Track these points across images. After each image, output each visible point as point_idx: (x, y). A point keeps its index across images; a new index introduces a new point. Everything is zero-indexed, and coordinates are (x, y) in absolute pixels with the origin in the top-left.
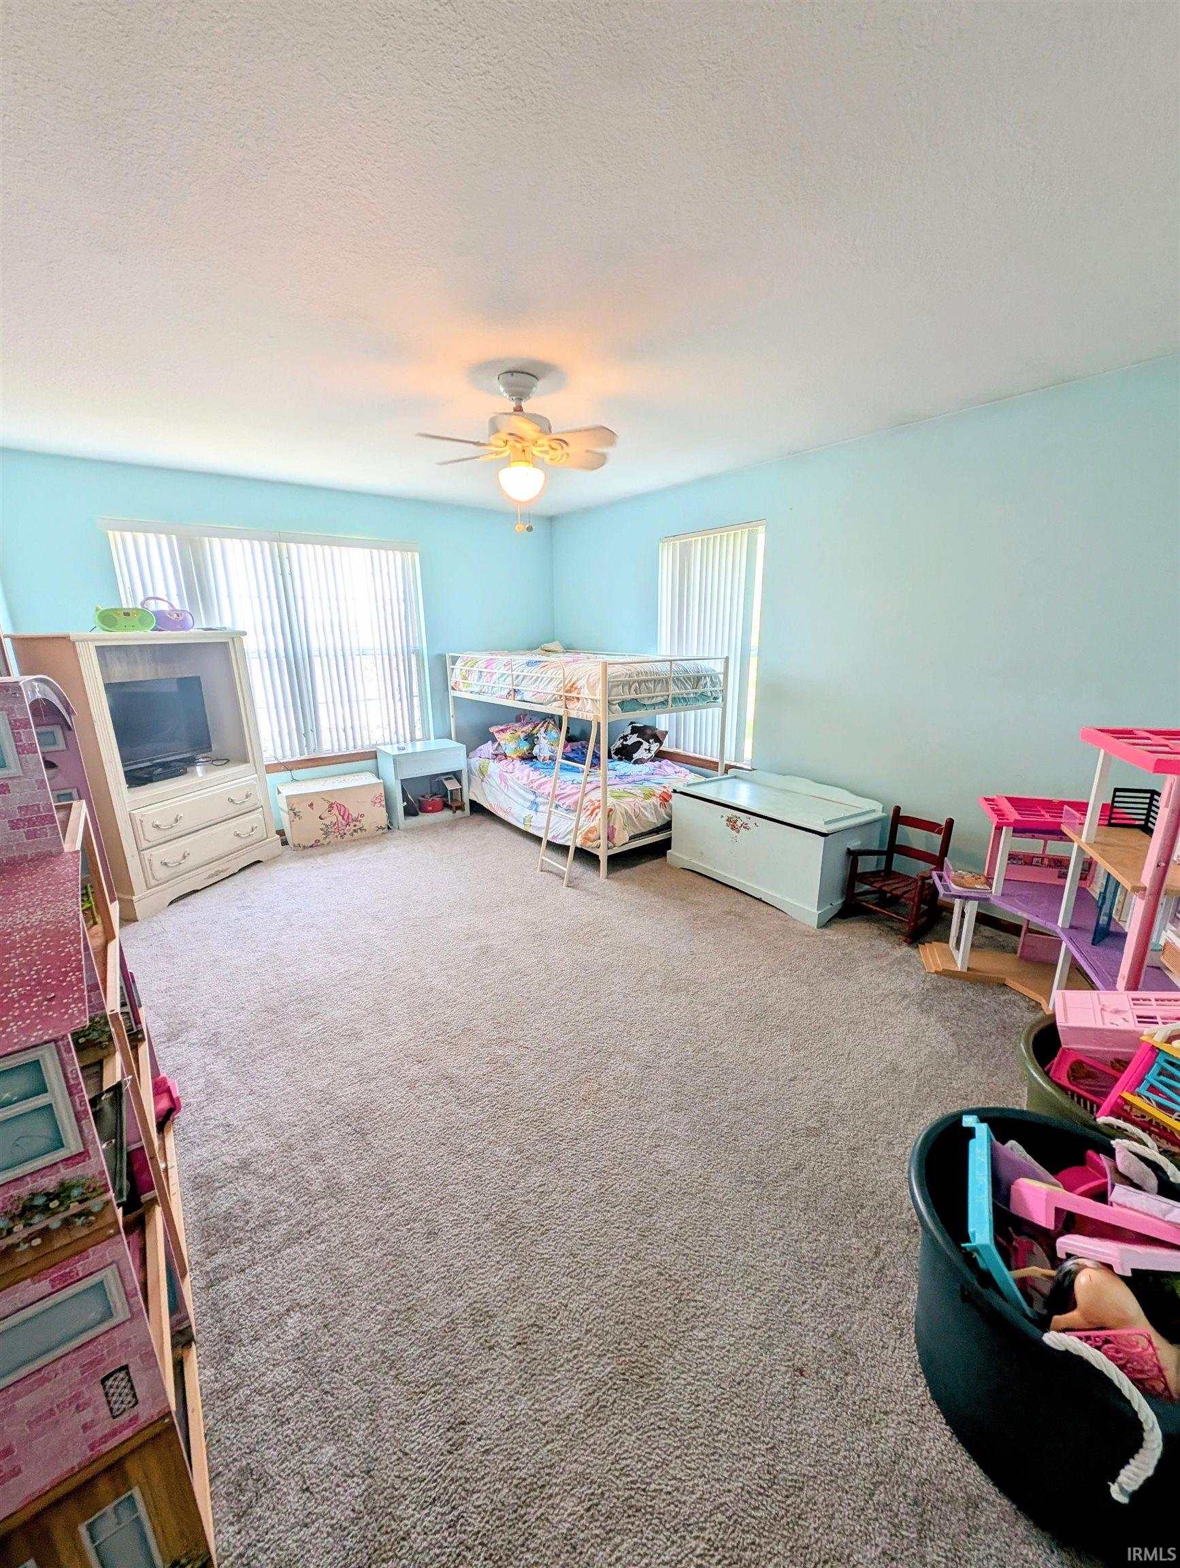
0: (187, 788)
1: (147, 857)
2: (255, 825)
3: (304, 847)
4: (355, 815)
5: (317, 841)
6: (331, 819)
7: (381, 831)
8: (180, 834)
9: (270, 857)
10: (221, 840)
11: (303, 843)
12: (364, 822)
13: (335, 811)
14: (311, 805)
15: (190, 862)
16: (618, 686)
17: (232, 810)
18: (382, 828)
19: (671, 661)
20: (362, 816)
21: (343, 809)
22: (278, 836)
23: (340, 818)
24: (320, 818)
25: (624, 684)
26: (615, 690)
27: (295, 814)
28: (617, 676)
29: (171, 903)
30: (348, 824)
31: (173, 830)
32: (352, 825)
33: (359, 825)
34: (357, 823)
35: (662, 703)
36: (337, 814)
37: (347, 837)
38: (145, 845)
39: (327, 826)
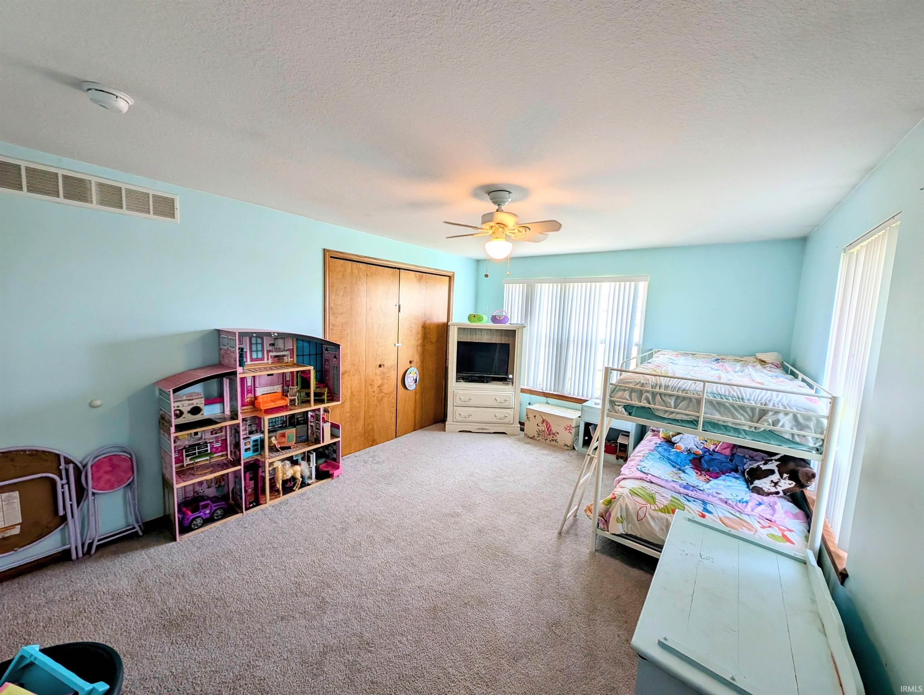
0: (479, 388)
1: (455, 409)
2: (507, 415)
3: (528, 437)
4: (554, 432)
5: (534, 436)
6: (543, 427)
7: (566, 447)
8: (470, 406)
9: (512, 434)
10: (489, 415)
11: (528, 434)
12: (558, 437)
13: (545, 424)
14: (535, 416)
15: (471, 419)
16: (625, 390)
17: (496, 404)
18: (567, 446)
19: (704, 382)
20: (558, 433)
21: (548, 426)
22: (519, 425)
23: (546, 429)
24: (537, 425)
25: (632, 390)
26: (620, 393)
27: (528, 418)
28: (627, 383)
29: (460, 431)
30: (550, 434)
31: (466, 403)
32: (551, 436)
33: (555, 438)
34: (554, 436)
35: (691, 422)
36: (545, 426)
37: (548, 441)
38: (455, 404)
39: (539, 431)
